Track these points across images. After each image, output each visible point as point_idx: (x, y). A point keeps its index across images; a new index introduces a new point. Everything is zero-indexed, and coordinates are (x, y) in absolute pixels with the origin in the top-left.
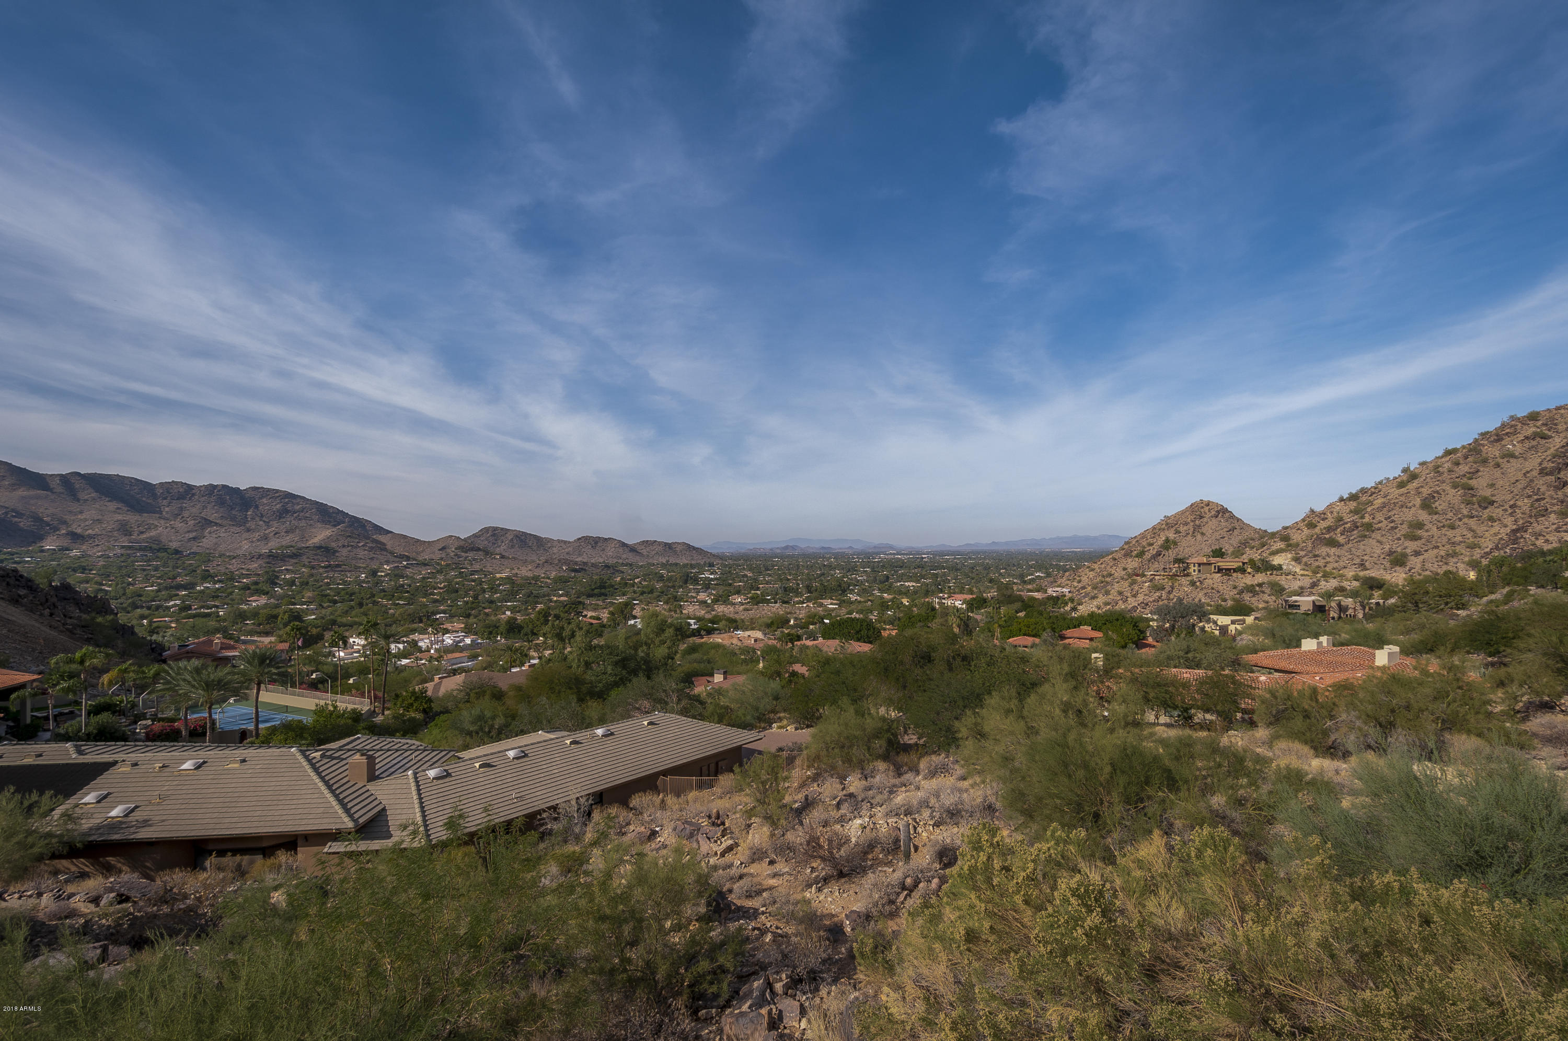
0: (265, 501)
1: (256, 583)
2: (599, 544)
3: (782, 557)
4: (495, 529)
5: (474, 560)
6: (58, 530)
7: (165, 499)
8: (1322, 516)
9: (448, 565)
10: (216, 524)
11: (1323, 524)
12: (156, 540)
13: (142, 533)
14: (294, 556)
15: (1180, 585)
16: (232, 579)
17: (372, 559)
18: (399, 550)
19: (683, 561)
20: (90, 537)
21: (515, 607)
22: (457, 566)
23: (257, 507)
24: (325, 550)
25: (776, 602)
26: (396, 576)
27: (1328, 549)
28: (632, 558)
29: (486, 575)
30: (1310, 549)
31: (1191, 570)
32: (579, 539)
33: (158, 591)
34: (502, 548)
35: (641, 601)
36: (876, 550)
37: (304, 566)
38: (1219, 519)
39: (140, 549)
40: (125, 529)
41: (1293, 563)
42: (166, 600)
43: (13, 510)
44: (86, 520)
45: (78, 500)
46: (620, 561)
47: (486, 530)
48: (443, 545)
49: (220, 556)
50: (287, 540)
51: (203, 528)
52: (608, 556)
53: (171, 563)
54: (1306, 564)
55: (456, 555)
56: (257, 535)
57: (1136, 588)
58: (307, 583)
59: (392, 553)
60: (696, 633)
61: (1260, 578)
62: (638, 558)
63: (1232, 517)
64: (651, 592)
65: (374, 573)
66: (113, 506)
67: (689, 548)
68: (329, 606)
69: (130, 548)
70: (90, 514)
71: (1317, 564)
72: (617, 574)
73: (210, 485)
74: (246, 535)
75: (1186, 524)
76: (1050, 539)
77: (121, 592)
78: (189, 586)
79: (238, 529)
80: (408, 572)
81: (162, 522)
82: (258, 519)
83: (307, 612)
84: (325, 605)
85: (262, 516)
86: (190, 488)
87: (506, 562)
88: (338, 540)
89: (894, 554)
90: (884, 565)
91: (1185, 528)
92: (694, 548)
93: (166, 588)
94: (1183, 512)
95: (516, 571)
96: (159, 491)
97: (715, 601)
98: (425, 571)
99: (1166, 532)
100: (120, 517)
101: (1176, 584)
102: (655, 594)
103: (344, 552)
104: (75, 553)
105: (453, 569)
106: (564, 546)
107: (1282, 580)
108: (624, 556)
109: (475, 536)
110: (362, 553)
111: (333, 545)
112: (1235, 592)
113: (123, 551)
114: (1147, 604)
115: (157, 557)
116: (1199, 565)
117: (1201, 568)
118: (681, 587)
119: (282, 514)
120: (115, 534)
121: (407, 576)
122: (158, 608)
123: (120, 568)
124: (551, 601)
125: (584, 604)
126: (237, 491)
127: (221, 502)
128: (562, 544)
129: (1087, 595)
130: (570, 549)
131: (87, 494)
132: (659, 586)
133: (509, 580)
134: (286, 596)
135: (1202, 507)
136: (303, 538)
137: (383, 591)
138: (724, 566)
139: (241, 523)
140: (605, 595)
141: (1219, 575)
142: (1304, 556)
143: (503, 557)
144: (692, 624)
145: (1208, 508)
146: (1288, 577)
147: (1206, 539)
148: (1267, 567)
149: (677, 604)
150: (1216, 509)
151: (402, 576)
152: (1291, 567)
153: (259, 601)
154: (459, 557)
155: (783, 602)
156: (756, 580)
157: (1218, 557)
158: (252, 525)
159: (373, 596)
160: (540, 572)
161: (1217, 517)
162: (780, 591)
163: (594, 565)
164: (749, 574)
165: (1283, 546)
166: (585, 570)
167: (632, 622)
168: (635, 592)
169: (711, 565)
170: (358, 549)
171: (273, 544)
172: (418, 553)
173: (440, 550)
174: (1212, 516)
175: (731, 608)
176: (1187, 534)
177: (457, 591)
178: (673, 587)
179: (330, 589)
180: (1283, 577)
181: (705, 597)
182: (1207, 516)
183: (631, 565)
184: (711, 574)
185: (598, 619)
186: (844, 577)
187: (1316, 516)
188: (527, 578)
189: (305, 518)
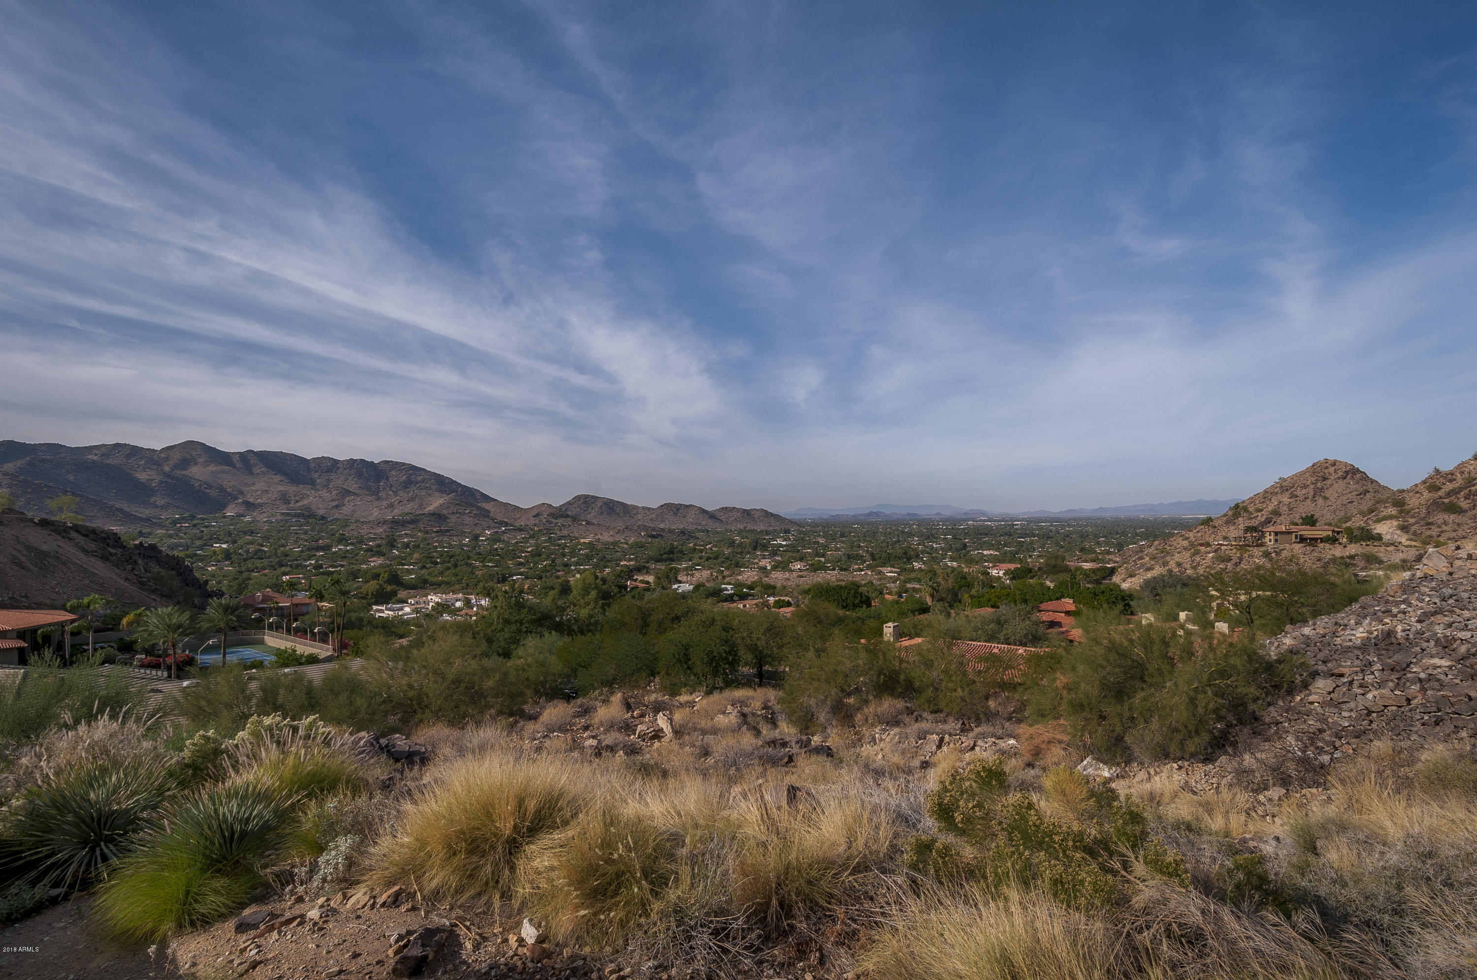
0: (393, 473)
1: (379, 546)
2: (680, 511)
3: (862, 524)
4: (587, 497)
5: (563, 526)
6: (237, 499)
7: (316, 472)
8: (1450, 476)
9: (540, 531)
10: (354, 494)
11: (1449, 486)
12: (308, 508)
13: (297, 501)
14: (412, 522)
15: (1252, 556)
16: (361, 542)
17: (476, 525)
18: (500, 517)
19: (761, 527)
20: (260, 505)
21: (585, 570)
22: (549, 531)
23: (387, 478)
24: (438, 517)
25: (834, 569)
26: (494, 540)
27: (1446, 517)
28: (711, 525)
29: (571, 540)
30: (1422, 515)
31: (1267, 540)
32: (662, 506)
33: (302, 551)
34: (592, 515)
35: (703, 567)
36: (965, 517)
37: (420, 531)
38: (1347, 480)
39: (295, 516)
40: (285, 498)
41: (1398, 532)
42: (306, 560)
43: (205, 483)
44: (257, 491)
45: (252, 474)
46: (700, 527)
47: (578, 498)
48: (537, 512)
49: (356, 522)
50: (408, 508)
51: (344, 497)
52: (688, 523)
53: (317, 527)
54: (1415, 534)
55: (548, 521)
56: (384, 503)
57: (1198, 559)
58: (419, 546)
59: (493, 519)
60: (730, 599)
61: (1353, 549)
62: (717, 524)
63: (1365, 477)
64: (716, 558)
65: (476, 538)
66: (278, 478)
67: (767, 514)
68: (431, 567)
69: (288, 514)
70: (260, 485)
71: (1429, 533)
72: (691, 540)
73: (351, 459)
74: (376, 503)
75: (1305, 487)
76: (1171, 504)
77: (274, 552)
78: (327, 548)
79: (371, 498)
80: (505, 537)
81: (313, 492)
82: (388, 489)
83: (409, 572)
84: (428, 566)
85: (391, 486)
86: (335, 462)
87: (590, 528)
88: (448, 507)
89: (985, 521)
90: (966, 533)
91: (1304, 491)
92: (772, 515)
93: (308, 549)
94: (1302, 473)
95: (599, 536)
96: (313, 465)
97: (775, 568)
98: (519, 536)
99: (1280, 496)
100: (281, 488)
101: (1246, 555)
102: (721, 560)
103: (453, 519)
104: (248, 519)
105: (544, 534)
106: (648, 513)
107: (1381, 552)
108: (704, 523)
109: (569, 503)
110: (468, 520)
111: (445, 512)
112: (1319, 564)
113: (282, 517)
115: (308, 523)
116: (1276, 534)
117: (1279, 537)
118: (749, 553)
119: (407, 484)
120: (278, 502)
121: (504, 541)
122: (298, 566)
123: (279, 531)
124: (618, 565)
125: (648, 568)
126: (372, 464)
127: (359, 475)
128: (646, 511)
130: (654, 516)
131: (259, 469)
132: (727, 551)
133: (591, 545)
134: (399, 557)
135: (1327, 468)
136: (421, 506)
137: (479, 554)
138: (801, 532)
139: (375, 493)
140: (672, 560)
141: (1301, 545)
142: (1414, 524)
143: (588, 523)
144: (729, 589)
145: (1333, 468)
146: (1389, 549)
147: (1330, 503)
148: (1367, 536)
149: (736, 570)
150: (1344, 470)
151: (499, 541)
152: (1396, 537)
153: (376, 562)
154: (550, 523)
155: (842, 569)
156: (825, 547)
157: (1307, 525)
158: (382, 494)
159: (469, 558)
160: (621, 538)
161: (1345, 478)
162: (844, 558)
163: (671, 531)
164: (821, 541)
165: (1394, 513)
166: (662, 536)
167: (676, 586)
168: (701, 558)
169: (787, 531)
170: (465, 517)
171: (397, 511)
172: (515, 519)
173: (534, 516)
174: (1338, 478)
175: (787, 575)
176: (1306, 498)
177: (540, 555)
178: (741, 553)
179: (436, 552)
180: (1382, 549)
181: (767, 563)
182: (1332, 478)
183: (708, 531)
184: (785, 540)
185: (648, 583)
186: (919, 544)
187: (1442, 477)
188: (607, 543)
189: (426, 488)
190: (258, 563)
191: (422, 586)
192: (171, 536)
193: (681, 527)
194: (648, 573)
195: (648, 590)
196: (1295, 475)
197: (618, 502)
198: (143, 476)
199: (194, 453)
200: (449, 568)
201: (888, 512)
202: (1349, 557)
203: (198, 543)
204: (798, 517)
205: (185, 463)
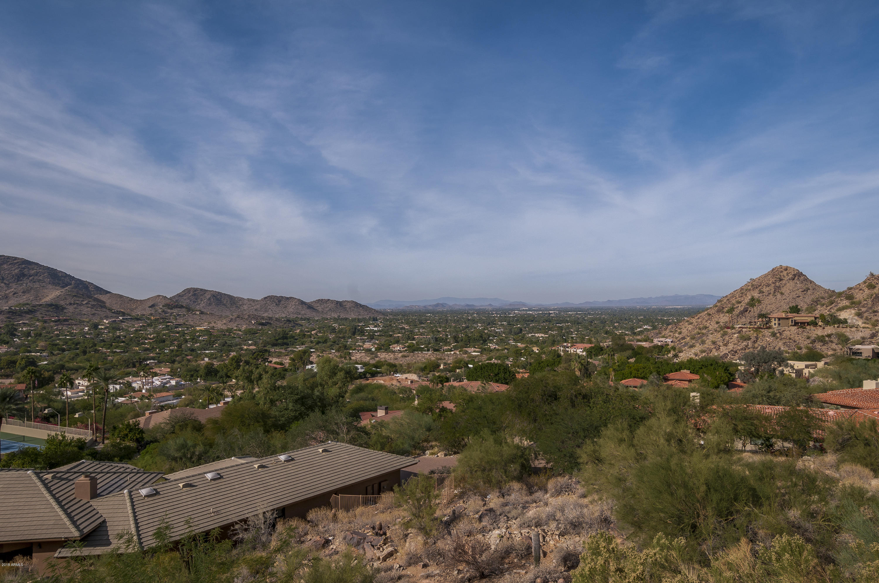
0: (5, 266)
2: (282, 302)
3: (433, 313)
4: (195, 290)
5: (178, 315)
9: (157, 320)
14: (30, 312)
15: (763, 336)
17: (94, 314)
18: (116, 307)
19: (352, 316)
21: (212, 354)
22: (164, 321)
24: (55, 307)
25: (428, 350)
26: (113, 328)
28: (309, 314)
29: (188, 328)
30: (870, 306)
31: (773, 324)
32: (265, 298)
34: (202, 305)
35: (317, 349)
36: (511, 307)
37: (38, 320)
38: (795, 281)
41: (856, 318)
46: (300, 316)
47: (188, 291)
48: (153, 303)
50: (23, 299)
52: (290, 312)
54: (867, 319)
55: (163, 311)
57: (727, 338)
58: (40, 335)
59: (110, 310)
60: (363, 376)
61: (829, 330)
62: (314, 314)
63: (806, 279)
64: (325, 342)
65: (95, 326)
67: (357, 305)
68: (58, 354)
72: (297, 327)
75: (768, 285)
80: (124, 325)
83: (40, 358)
84: (55, 353)
87: (204, 317)
88: (65, 299)
89: (526, 310)
90: (518, 319)
91: (768, 289)
92: (361, 306)
94: (766, 276)
95: (213, 324)
97: (379, 349)
98: (138, 325)
99: (752, 292)
101: (760, 335)
102: (329, 344)
103: (71, 309)
105: (160, 323)
106: (253, 304)
107: (847, 332)
108: (303, 312)
109: (179, 295)
110: (85, 310)
111: (62, 303)
112: (809, 341)
114: (736, 352)
116: (779, 319)
117: (781, 321)
118: (350, 337)
119: (20, 277)
121: (123, 329)
124: (242, 349)
125: (269, 352)
128: (251, 303)
129: (686, 344)
130: (258, 306)
132: (332, 336)
133: (207, 332)
134: (23, 345)
135: (782, 272)
136: (37, 297)
137: (103, 341)
138: (386, 320)
141: (796, 327)
142: (865, 312)
143: (202, 313)
144: (359, 368)
145: (786, 272)
146: (852, 329)
147: (785, 297)
148: (835, 321)
150: (793, 273)
151: (119, 329)
152: (854, 321)
154: (166, 313)
156: (412, 332)
157: (794, 312)
159: (95, 345)
160: (233, 326)
161: (793, 279)
162: (431, 341)
163: (277, 320)
164: (406, 327)
165: (848, 304)
166: (270, 324)
167: (309, 367)
168: (312, 342)
169: (375, 319)
170: (82, 307)
171: (13, 302)
172: (132, 310)
173: (150, 307)
174: (790, 279)
176: (769, 294)
177: (164, 341)
178: (344, 337)
179: (60, 339)
180: (848, 329)
181: (370, 346)
182: (786, 279)
183: (310, 320)
184: (375, 327)
185: (282, 364)
186: (484, 329)
187: (875, 278)
188: (222, 331)
189: (39, 281)
193: (285, 315)
195: (286, 370)
197: (225, 294)
201: (451, 303)
202: (827, 336)
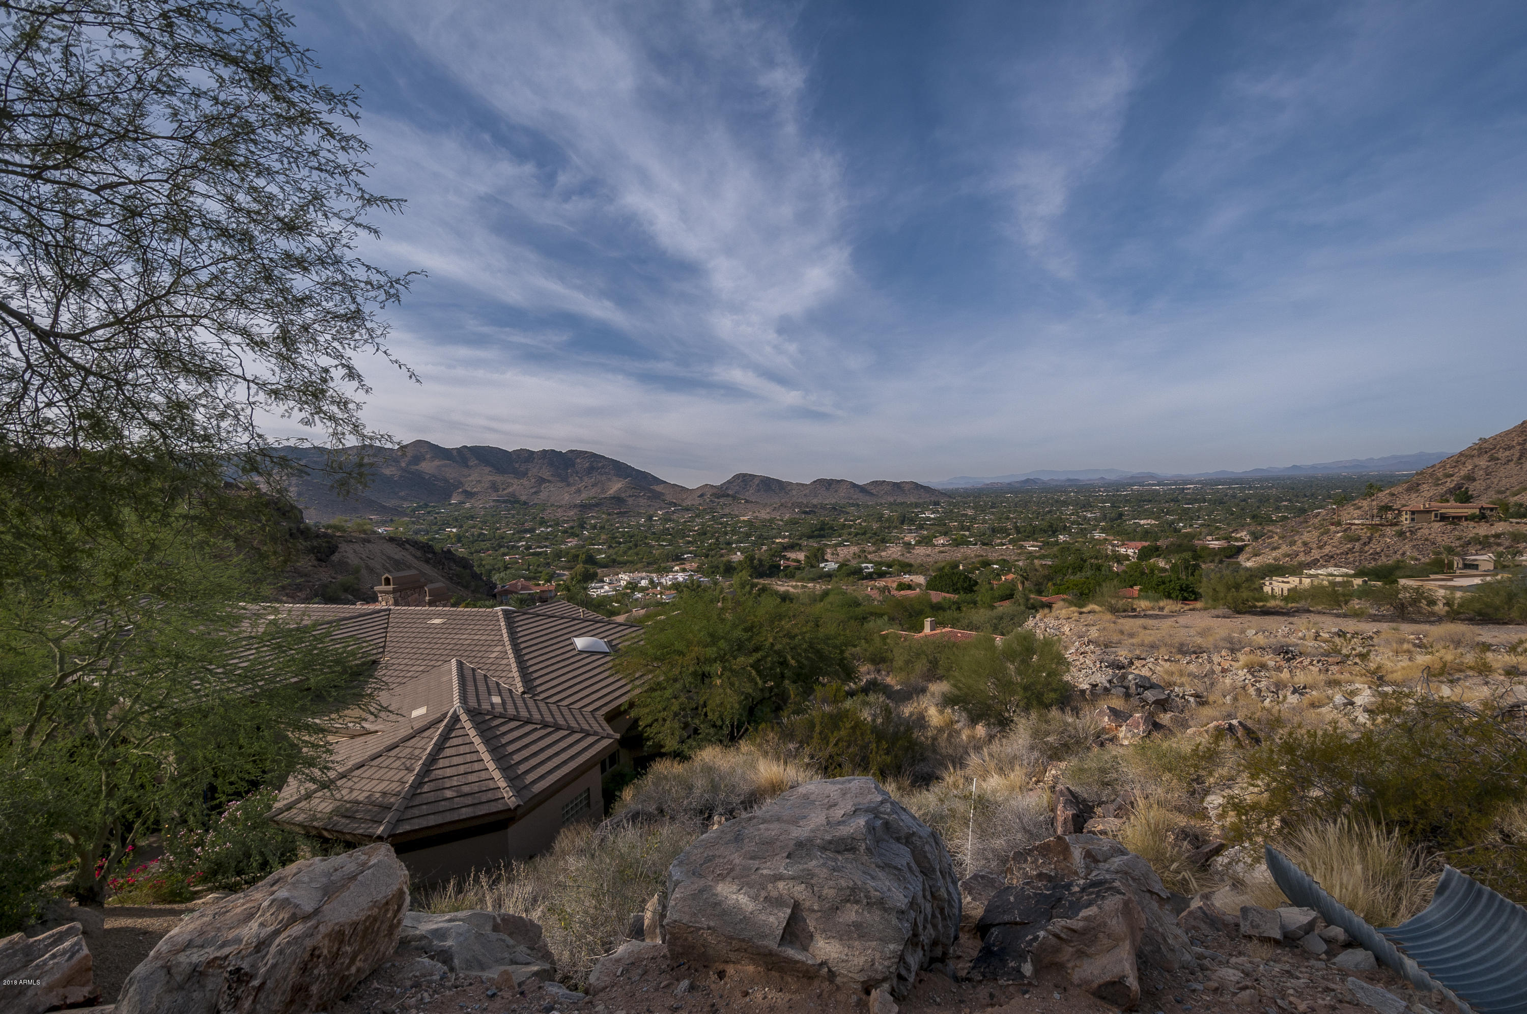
0: (578, 461)
1: (572, 528)
2: (832, 486)
3: (1016, 492)
4: (744, 475)
5: (725, 504)
6: (458, 488)
9: (705, 510)
10: (549, 481)
12: (513, 495)
13: (504, 489)
14: (597, 505)
15: (1384, 536)
16: (557, 524)
17: (650, 506)
18: (669, 498)
19: (911, 499)
20: (475, 493)
21: (745, 548)
22: (712, 510)
23: (574, 466)
24: (617, 500)
25: (976, 544)
26: (665, 520)
28: (862, 499)
29: (732, 519)
32: (815, 482)
33: (513, 534)
34: (750, 494)
35: (851, 543)
37: (603, 513)
39: (504, 502)
40: (494, 487)
42: (518, 542)
43: (433, 476)
44: (473, 481)
45: (467, 466)
46: (851, 502)
47: (737, 477)
48: (702, 492)
49: (551, 506)
50: (592, 492)
51: (540, 485)
52: (839, 497)
53: (521, 512)
55: (711, 501)
56: (573, 489)
58: (604, 528)
59: (664, 500)
60: (869, 577)
62: (868, 498)
64: (864, 534)
65: (650, 518)
66: (487, 469)
67: (917, 486)
68: (616, 547)
69: (498, 501)
70: (474, 476)
72: (842, 515)
74: (567, 489)
77: (492, 535)
78: (532, 530)
79: (562, 485)
80: (675, 517)
81: (516, 480)
82: (574, 475)
83: (599, 551)
84: (614, 546)
85: (577, 473)
87: (749, 506)
88: (626, 491)
90: (1128, 500)
93: (519, 532)
95: (757, 514)
96: (514, 456)
97: (919, 543)
98: (688, 515)
99: (1477, 459)
100: (491, 478)
101: (1377, 535)
102: (868, 535)
103: (630, 501)
104: (468, 505)
105: (708, 513)
106: (802, 489)
108: (855, 497)
109: (727, 483)
110: (642, 501)
111: (623, 495)
113: (494, 504)
115: (514, 508)
116: (1413, 513)
117: (1415, 516)
118: (896, 527)
119: (590, 470)
120: (489, 491)
121: (674, 520)
122: (513, 547)
123: (493, 516)
124: (774, 543)
127: (551, 464)
128: (800, 487)
130: (807, 492)
131: (472, 462)
132: (875, 526)
133: (749, 523)
134: (590, 538)
136: (603, 491)
137: (654, 533)
138: (950, 504)
139: (564, 479)
140: (823, 536)
141: (1441, 524)
143: (747, 501)
144: (869, 568)
149: (882, 546)
151: (670, 520)
153: (572, 542)
154: (713, 502)
155: (984, 544)
156: (973, 519)
158: (571, 480)
159: (646, 538)
160: (776, 515)
162: (988, 532)
163: (823, 507)
164: (970, 512)
166: (815, 512)
167: (822, 565)
168: (849, 534)
169: (937, 503)
170: (640, 499)
171: (584, 495)
172: (683, 500)
173: (699, 497)
175: (929, 550)
176: (1509, 461)
177: (706, 534)
178: (889, 528)
179: (619, 532)
181: (911, 538)
183: (858, 505)
184: (933, 513)
185: (798, 561)
186: (1072, 514)
188: (764, 521)
189: (605, 473)
190: (483, 545)
191: (614, 564)
192: (413, 523)
193: (833, 501)
194: (800, 550)
195: (798, 568)
196: (1500, 435)
198: (387, 472)
199: (422, 450)
200: (630, 548)
201: (1045, 478)
202: (1493, 536)
203: (435, 528)
204: (950, 487)
205: (417, 459)
